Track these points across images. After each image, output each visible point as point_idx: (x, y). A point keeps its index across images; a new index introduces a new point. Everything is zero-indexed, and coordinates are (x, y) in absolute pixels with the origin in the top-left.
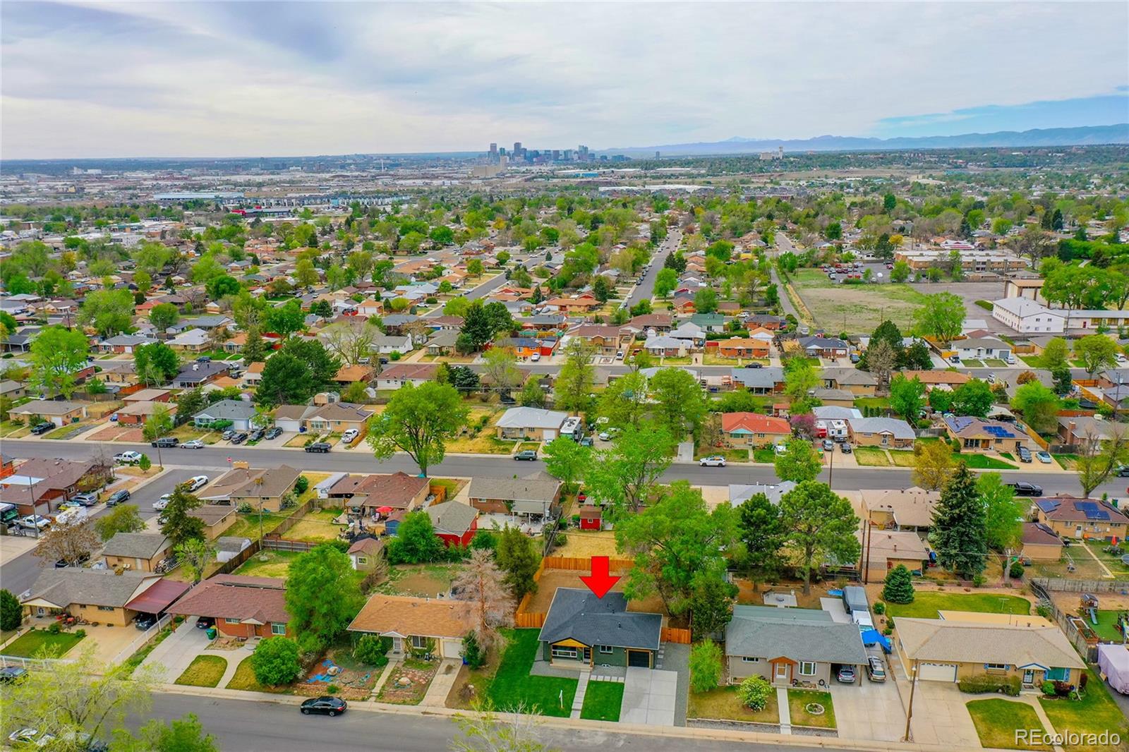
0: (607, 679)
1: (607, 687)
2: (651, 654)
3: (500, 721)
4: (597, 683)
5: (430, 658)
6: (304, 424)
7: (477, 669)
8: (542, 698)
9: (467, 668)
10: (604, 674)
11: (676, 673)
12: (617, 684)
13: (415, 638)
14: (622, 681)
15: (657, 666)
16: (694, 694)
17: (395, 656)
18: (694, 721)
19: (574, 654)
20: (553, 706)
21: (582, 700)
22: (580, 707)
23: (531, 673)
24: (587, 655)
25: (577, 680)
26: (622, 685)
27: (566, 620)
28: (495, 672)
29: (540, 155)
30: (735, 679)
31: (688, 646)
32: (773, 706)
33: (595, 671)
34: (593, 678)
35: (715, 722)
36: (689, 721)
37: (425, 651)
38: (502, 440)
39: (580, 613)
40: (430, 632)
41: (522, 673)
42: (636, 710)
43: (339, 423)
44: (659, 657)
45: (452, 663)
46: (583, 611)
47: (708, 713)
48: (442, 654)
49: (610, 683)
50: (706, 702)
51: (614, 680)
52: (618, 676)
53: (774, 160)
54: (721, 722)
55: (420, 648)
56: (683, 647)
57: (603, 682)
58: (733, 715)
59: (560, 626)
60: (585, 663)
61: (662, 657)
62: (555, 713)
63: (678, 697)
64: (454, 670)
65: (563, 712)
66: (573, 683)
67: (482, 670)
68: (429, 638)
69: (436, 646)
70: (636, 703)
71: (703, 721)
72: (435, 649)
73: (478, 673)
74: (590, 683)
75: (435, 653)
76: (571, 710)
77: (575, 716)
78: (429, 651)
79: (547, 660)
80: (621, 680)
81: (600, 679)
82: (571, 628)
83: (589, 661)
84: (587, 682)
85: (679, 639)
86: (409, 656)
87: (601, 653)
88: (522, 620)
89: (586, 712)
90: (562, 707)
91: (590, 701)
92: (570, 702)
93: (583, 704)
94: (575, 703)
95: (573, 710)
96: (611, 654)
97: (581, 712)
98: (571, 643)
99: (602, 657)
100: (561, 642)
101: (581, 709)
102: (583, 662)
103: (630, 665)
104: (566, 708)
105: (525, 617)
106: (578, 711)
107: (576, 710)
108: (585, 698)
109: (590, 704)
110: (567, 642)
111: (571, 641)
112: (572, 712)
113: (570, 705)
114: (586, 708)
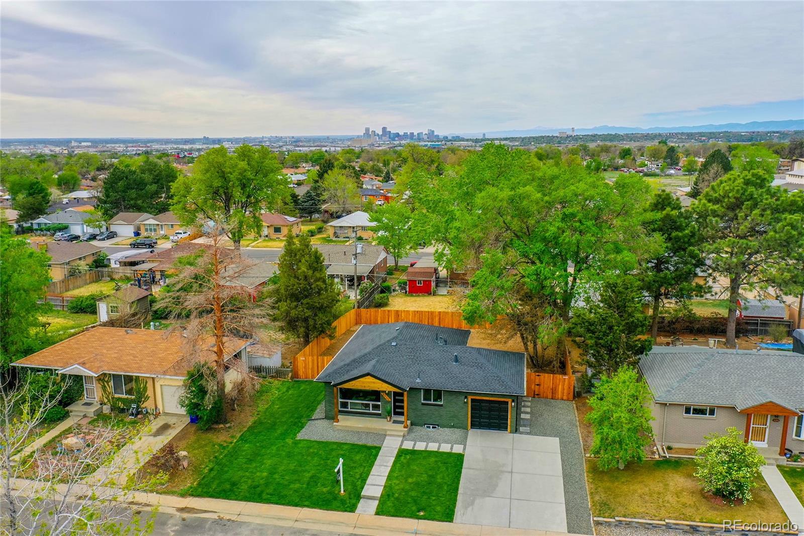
0: (433, 447)
1: (433, 459)
2: (511, 405)
3: (215, 516)
4: (413, 452)
5: (138, 413)
6: (139, 229)
7: (209, 429)
8: (308, 475)
9: (193, 428)
10: (429, 440)
11: (556, 441)
12: (450, 454)
13: (116, 378)
14: (461, 452)
15: (521, 429)
16: (596, 471)
17: (84, 408)
18: (609, 524)
19: (376, 407)
20: (325, 490)
21: (383, 481)
22: (378, 492)
23: (299, 437)
24: (398, 410)
25: (380, 448)
26: (460, 457)
27: (367, 350)
28: (238, 435)
29: (401, 136)
30: (669, 448)
31: (568, 403)
32: (764, 495)
33: (413, 435)
34: (408, 445)
35: (655, 527)
36: (598, 523)
37: (132, 401)
38: (334, 239)
39: (389, 341)
40: (139, 369)
41: (284, 435)
42: (487, 499)
43: (172, 225)
44: (523, 416)
45: (171, 421)
46: (394, 339)
47: (633, 507)
48: (160, 407)
49: (437, 454)
50: (625, 488)
51: (445, 448)
52: (453, 443)
53: (568, 137)
54: (668, 526)
55: (124, 396)
56: (561, 404)
57: (426, 451)
58: (689, 511)
59: (354, 361)
60: (395, 422)
61: (528, 416)
62: (328, 502)
63: (567, 477)
64: (170, 431)
65: (343, 502)
66: (371, 452)
67: (219, 430)
68: (137, 377)
69: (150, 392)
70: (488, 488)
71: (629, 524)
72: (148, 398)
73: (210, 435)
74: (402, 453)
75: (148, 405)
76: (359, 497)
77: (367, 508)
78: (138, 401)
79: (331, 417)
80: (458, 449)
81: (421, 446)
82: (373, 362)
83: (402, 418)
84: (396, 452)
85: (554, 391)
86: (106, 409)
87: (423, 404)
88: (305, 367)
89: (388, 502)
90: (342, 492)
91: (398, 482)
92: (359, 483)
93: (385, 487)
94: (368, 485)
95: (364, 498)
96: (441, 406)
97: (380, 501)
98: (369, 382)
99: (425, 412)
100: (353, 382)
101: (379, 496)
102: (392, 420)
103: (473, 426)
104: (350, 494)
105: (309, 362)
106: (372, 501)
107: (369, 499)
108: (389, 478)
109: (397, 487)
110: (363, 382)
111: (369, 380)
112: (362, 501)
113: (359, 488)
114: (388, 495)
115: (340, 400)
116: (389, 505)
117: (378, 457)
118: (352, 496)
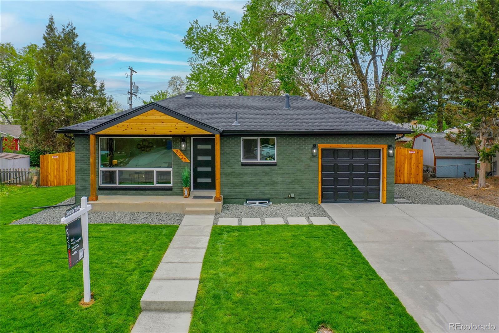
0: (274, 221)
4: (242, 228)
10: (261, 215)
12: (313, 227)
14: (330, 224)
15: (396, 200)
22: (186, 293)
23: (16, 223)
24: (200, 180)
25: (175, 227)
26: (336, 229)
31: (419, 185)
33: (232, 212)
34: (228, 222)
49: (289, 227)
51: (298, 221)
52: (306, 216)
56: (412, 186)
57: (265, 226)
60: (195, 197)
66: (160, 232)
74: (221, 230)
76: (133, 309)
81: (252, 222)
83: (207, 192)
84: (208, 231)
87: (244, 165)
88: (58, 170)
89: (220, 313)
90: (87, 298)
91: (231, 270)
92: (135, 277)
93: (202, 281)
94: (159, 280)
95: (150, 310)
96: (275, 165)
97: (194, 312)
98: (154, 121)
99: (247, 178)
100: (125, 123)
101: (193, 299)
102: (192, 195)
103: (325, 198)
104: (108, 303)
105: (63, 161)
106: (173, 315)
107: (164, 311)
108: (208, 263)
109: (233, 279)
110: (143, 122)
111: (153, 118)
112: (143, 318)
113: (133, 288)
114: (216, 297)
115: (102, 169)
116: (225, 319)
117: (175, 238)
118: (115, 307)
